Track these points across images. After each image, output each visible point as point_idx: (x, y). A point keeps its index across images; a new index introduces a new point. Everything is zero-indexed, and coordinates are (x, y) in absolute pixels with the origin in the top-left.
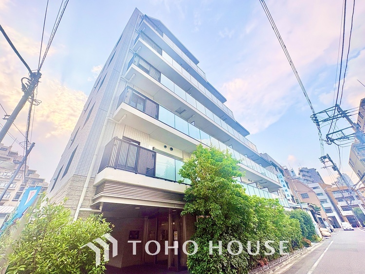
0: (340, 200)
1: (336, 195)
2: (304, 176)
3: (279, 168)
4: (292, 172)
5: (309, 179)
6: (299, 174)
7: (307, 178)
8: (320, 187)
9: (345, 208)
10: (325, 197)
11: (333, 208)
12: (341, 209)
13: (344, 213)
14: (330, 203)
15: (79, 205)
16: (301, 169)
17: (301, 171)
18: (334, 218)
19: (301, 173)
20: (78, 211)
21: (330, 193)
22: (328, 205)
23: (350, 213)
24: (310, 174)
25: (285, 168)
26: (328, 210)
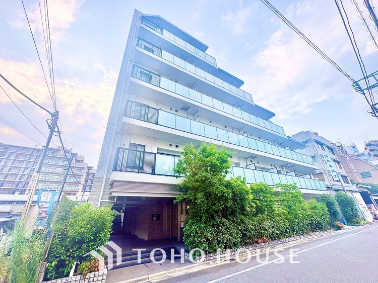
4: (353, 147)
6: (365, 149)
7: (376, 153)
15: (100, 198)
16: (367, 142)
17: (368, 145)
19: (368, 148)
20: (99, 202)
25: (339, 144)
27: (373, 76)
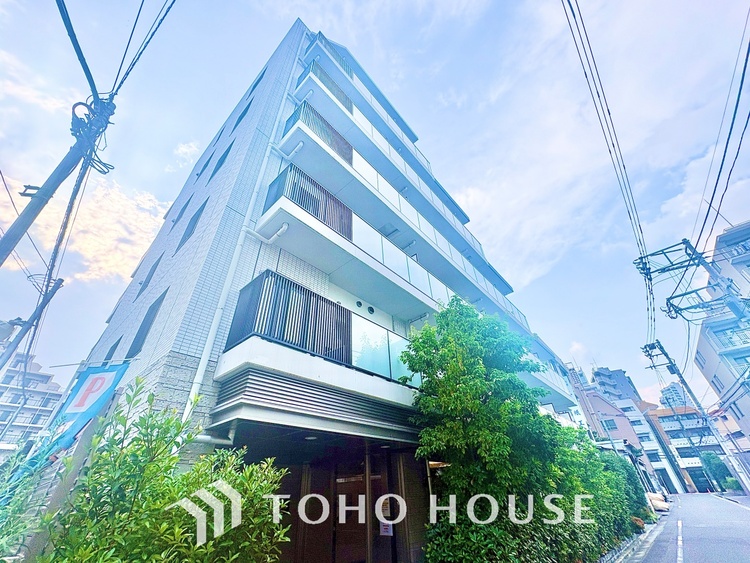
0: (675, 434)
1: (667, 426)
2: (602, 384)
3: (560, 367)
4: (581, 375)
5: (612, 390)
6: (593, 380)
7: (608, 389)
8: (635, 407)
9: (685, 453)
10: (645, 428)
11: (661, 452)
12: (676, 453)
13: (684, 463)
14: (655, 441)
16: (596, 370)
17: (597, 374)
18: (663, 472)
19: (597, 379)
21: (655, 420)
22: (652, 445)
23: (695, 462)
24: (614, 381)
25: (570, 367)
26: (653, 457)
27: (665, 254)
